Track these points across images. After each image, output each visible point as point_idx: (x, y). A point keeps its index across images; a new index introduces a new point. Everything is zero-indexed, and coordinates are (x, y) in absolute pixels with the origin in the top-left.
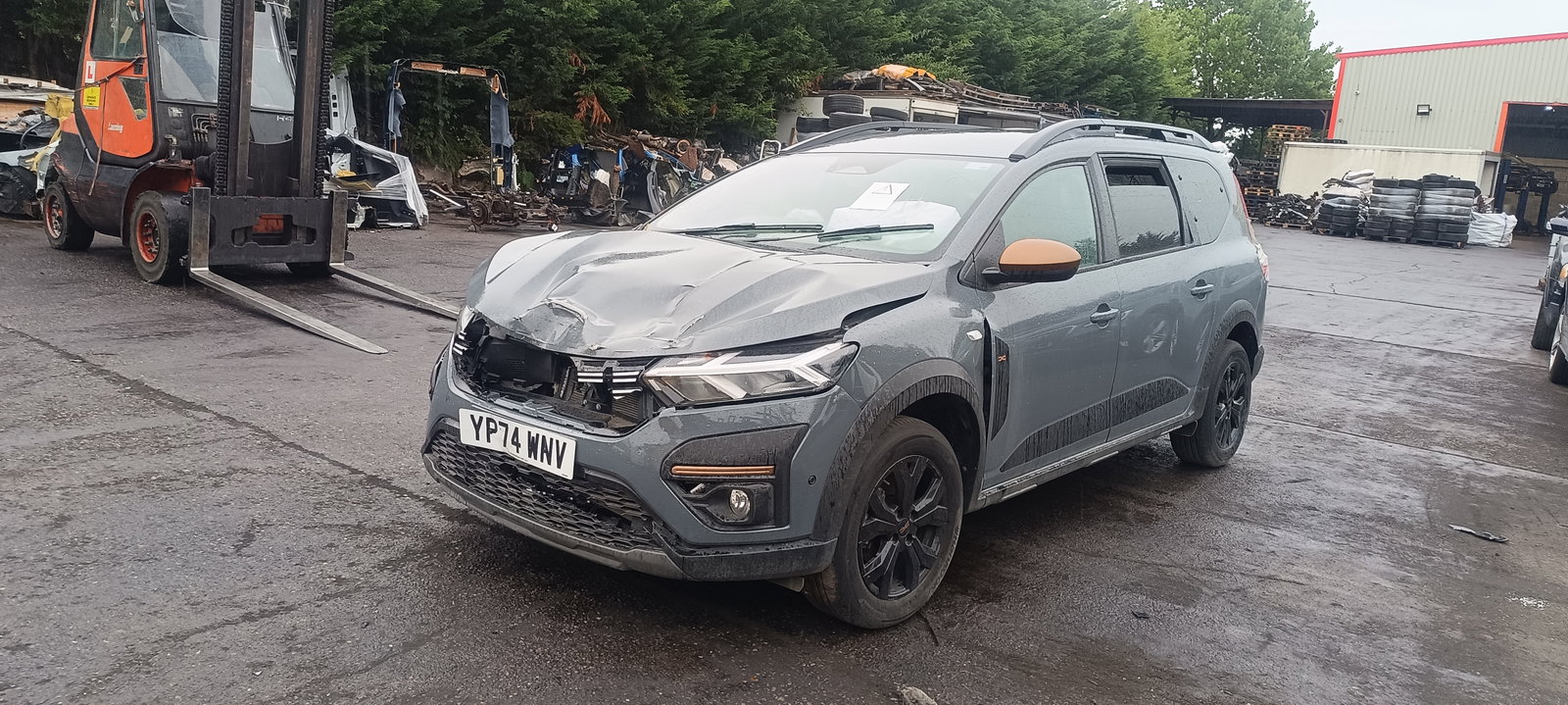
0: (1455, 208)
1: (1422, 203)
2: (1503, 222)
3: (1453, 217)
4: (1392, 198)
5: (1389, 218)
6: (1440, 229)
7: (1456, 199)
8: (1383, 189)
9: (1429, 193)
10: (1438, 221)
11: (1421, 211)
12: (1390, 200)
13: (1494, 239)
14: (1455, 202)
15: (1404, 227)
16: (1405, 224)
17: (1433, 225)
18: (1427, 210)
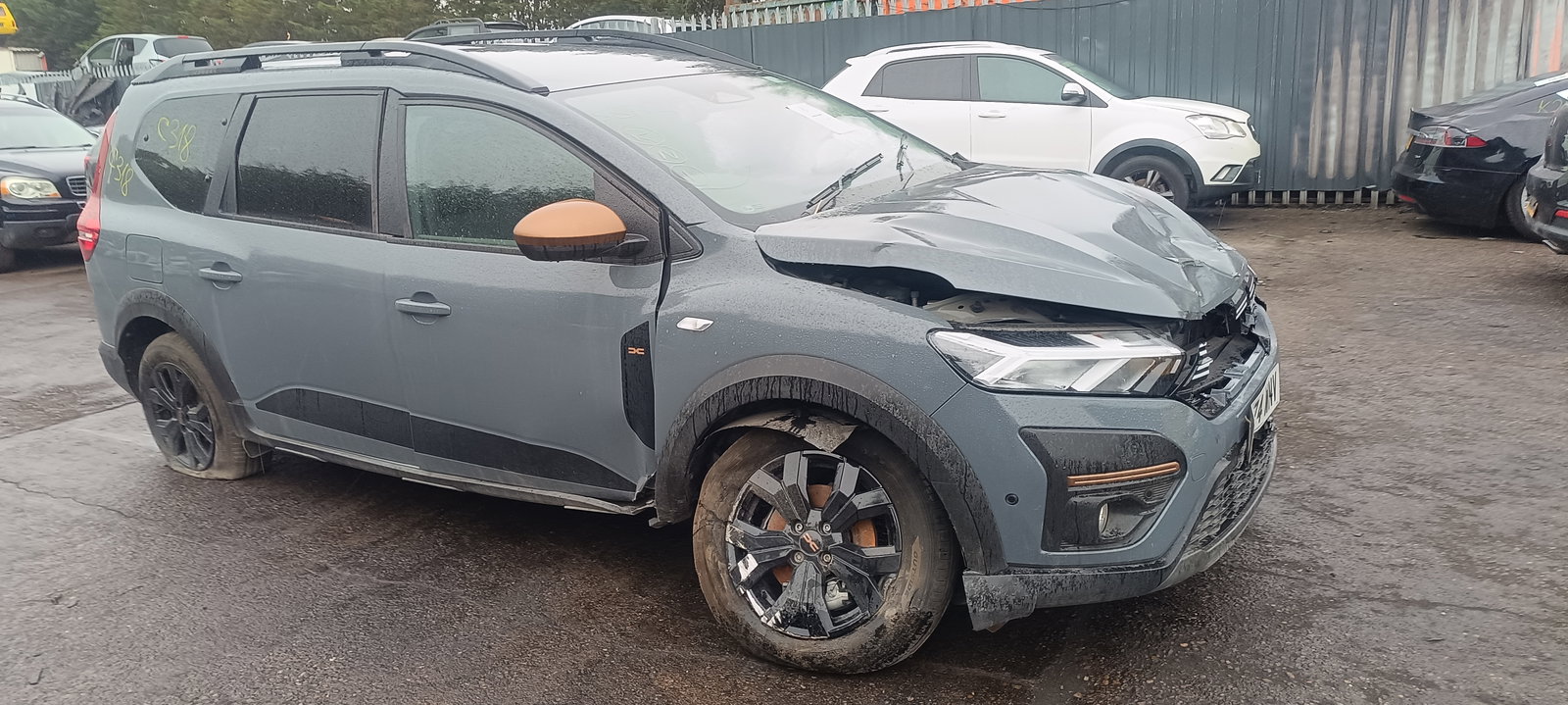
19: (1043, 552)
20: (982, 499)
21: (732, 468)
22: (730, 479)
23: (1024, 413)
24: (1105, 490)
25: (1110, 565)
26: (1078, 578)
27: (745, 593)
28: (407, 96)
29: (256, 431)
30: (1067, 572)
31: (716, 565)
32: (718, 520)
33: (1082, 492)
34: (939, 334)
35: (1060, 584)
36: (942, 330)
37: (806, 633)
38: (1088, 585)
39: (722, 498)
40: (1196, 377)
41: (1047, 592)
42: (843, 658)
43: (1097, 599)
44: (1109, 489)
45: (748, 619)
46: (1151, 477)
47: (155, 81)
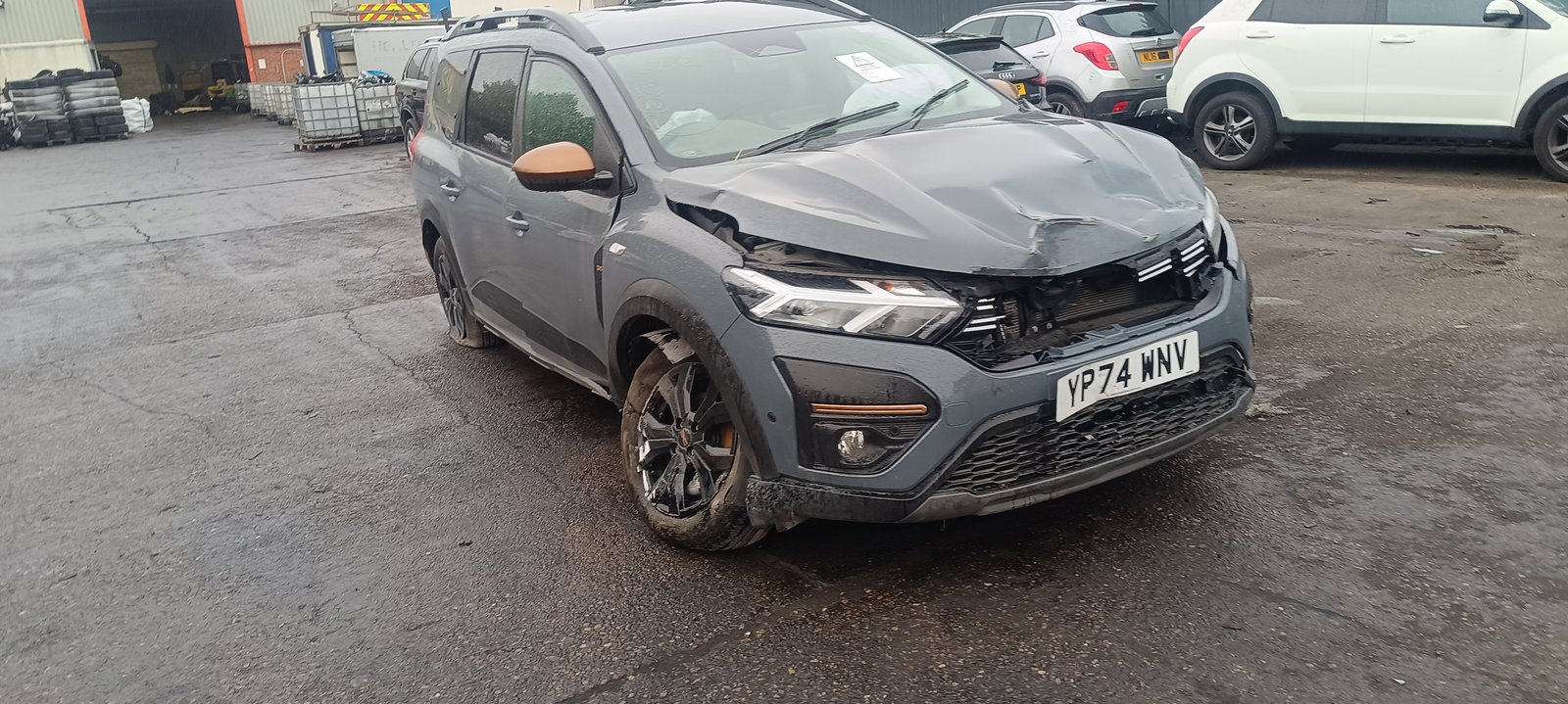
0: (105, 99)
1: (68, 99)
2: (139, 107)
3: (107, 109)
4: (38, 100)
5: (42, 121)
6: (98, 123)
7: (103, 90)
8: (25, 92)
9: (70, 88)
10: (93, 116)
11: (70, 109)
12: (36, 102)
13: (137, 125)
14: (103, 93)
15: (61, 128)
16: (60, 125)
17: (90, 120)
18: (77, 107)
19: (800, 467)
20: (753, 414)
21: (646, 371)
22: (647, 380)
23: (783, 343)
24: (845, 420)
25: (853, 488)
26: (826, 495)
27: (641, 472)
28: (538, 53)
29: (476, 313)
30: (820, 488)
31: (628, 446)
32: (634, 411)
33: (822, 419)
34: (734, 270)
35: (812, 497)
36: (735, 267)
37: (667, 508)
38: (835, 502)
39: (639, 394)
40: (967, 330)
41: (802, 502)
42: (684, 534)
43: (843, 517)
44: (848, 420)
45: (639, 491)
46: (894, 415)
47: (449, 39)
